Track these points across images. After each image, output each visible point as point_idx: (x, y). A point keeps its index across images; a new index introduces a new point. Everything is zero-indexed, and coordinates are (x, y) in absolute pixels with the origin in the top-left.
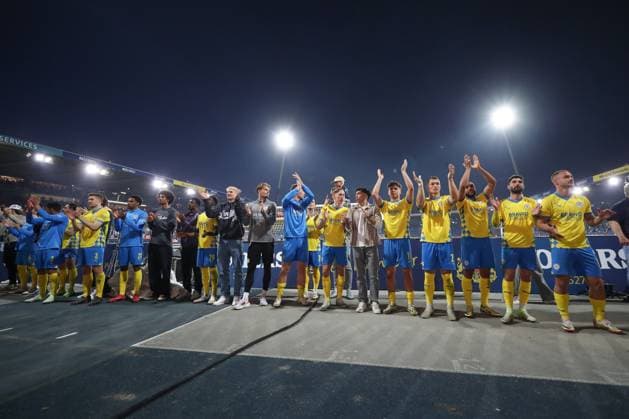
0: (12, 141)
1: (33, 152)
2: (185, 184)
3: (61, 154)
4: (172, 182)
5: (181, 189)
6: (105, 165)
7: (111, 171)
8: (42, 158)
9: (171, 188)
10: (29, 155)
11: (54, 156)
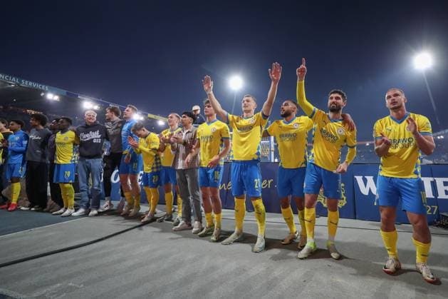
0: (30, 84)
1: (45, 92)
2: (157, 117)
3: (65, 94)
4: (147, 115)
5: (154, 121)
6: (97, 102)
7: (101, 106)
8: (52, 97)
9: (146, 120)
10: (42, 94)
11: (60, 95)
